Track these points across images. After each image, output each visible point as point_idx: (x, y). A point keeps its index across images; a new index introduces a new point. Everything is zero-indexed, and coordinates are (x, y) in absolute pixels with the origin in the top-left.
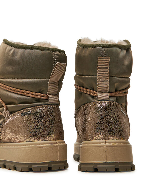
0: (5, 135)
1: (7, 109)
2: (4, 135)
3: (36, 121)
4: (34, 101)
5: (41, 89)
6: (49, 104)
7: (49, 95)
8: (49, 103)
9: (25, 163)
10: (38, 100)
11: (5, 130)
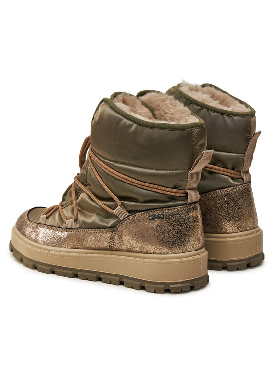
0: (121, 242)
1: (123, 205)
2: (119, 242)
3: (172, 227)
4: (167, 199)
5: (177, 184)
6: (189, 204)
7: (188, 191)
8: (189, 201)
9: (159, 282)
10: (172, 198)
11: (122, 235)
